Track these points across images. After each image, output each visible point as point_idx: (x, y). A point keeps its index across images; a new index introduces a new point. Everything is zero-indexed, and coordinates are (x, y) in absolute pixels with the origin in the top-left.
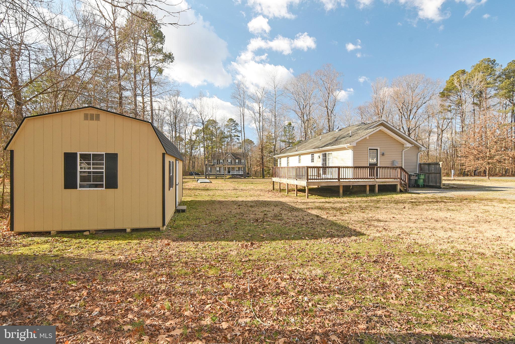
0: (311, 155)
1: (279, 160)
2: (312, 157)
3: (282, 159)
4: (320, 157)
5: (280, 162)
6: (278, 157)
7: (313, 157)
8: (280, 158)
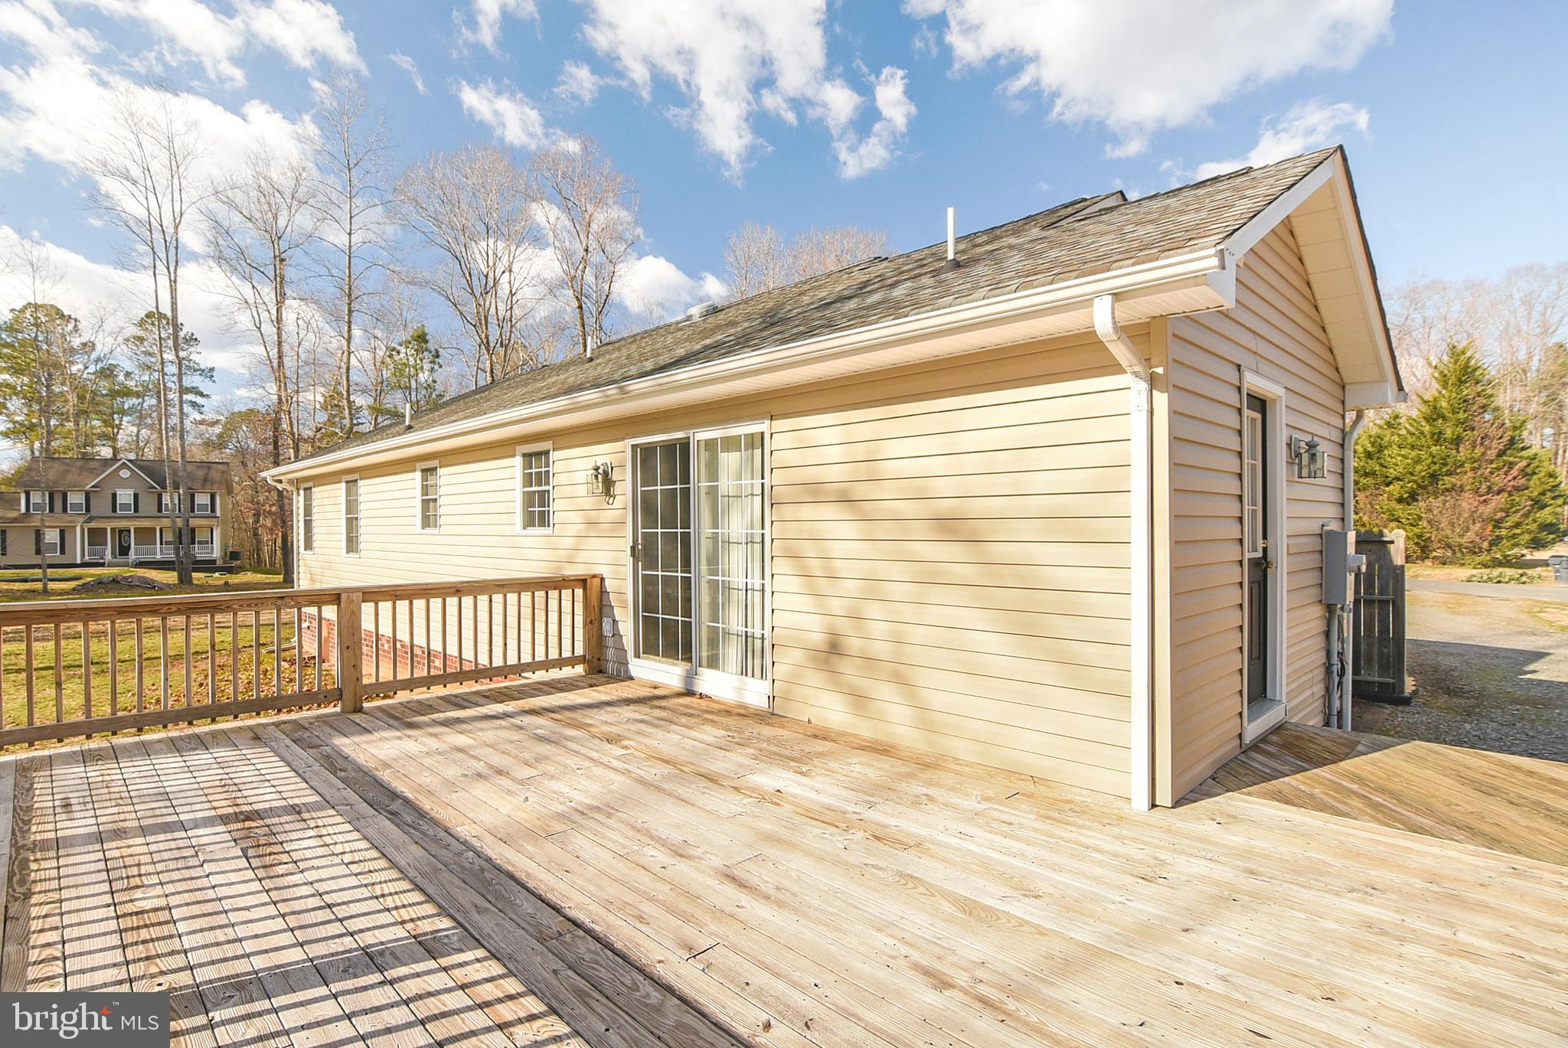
0: (518, 461)
1: (299, 502)
2: (528, 480)
3: (318, 492)
4: (608, 484)
5: (308, 511)
6: (297, 483)
7: (543, 478)
8: (307, 484)
